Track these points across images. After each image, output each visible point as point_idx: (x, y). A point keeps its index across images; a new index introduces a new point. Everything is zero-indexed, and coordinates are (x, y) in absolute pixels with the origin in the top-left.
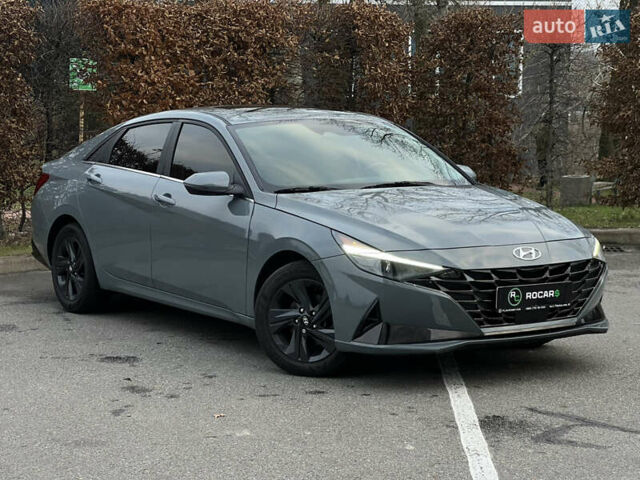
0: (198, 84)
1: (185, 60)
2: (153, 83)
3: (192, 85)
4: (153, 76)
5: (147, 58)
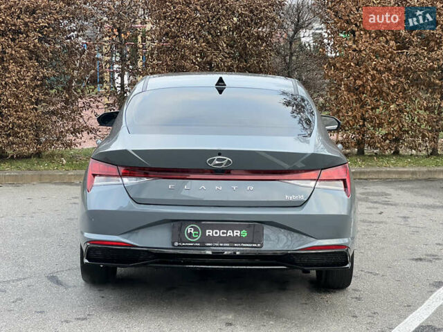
0: (395, 52)
1: (387, 34)
2: (360, 51)
3: (390, 53)
4: (360, 46)
5: (357, 33)
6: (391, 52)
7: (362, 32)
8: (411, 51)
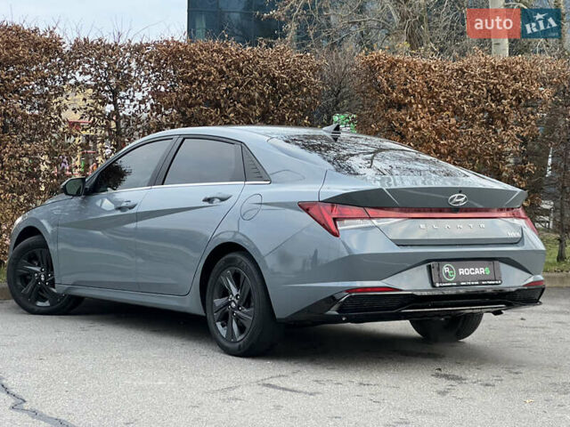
0: (458, 131)
1: (448, 109)
2: (419, 129)
4: (419, 122)
5: (414, 106)
6: (453, 131)
7: (420, 106)
8: (476, 130)
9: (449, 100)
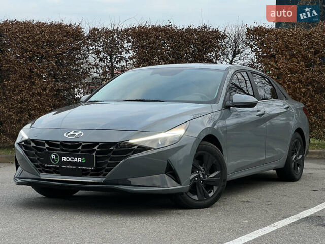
0: (304, 69)
1: (298, 57)
2: (279, 69)
4: (279, 65)
5: (277, 56)
6: (301, 69)
7: (280, 56)
8: (316, 68)
9: (299, 52)
